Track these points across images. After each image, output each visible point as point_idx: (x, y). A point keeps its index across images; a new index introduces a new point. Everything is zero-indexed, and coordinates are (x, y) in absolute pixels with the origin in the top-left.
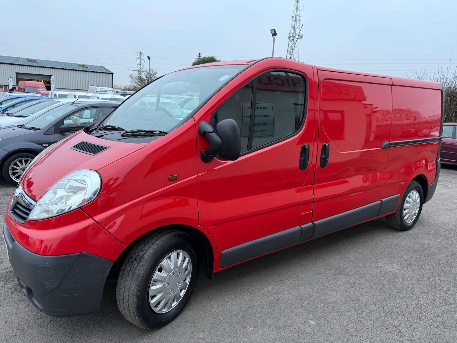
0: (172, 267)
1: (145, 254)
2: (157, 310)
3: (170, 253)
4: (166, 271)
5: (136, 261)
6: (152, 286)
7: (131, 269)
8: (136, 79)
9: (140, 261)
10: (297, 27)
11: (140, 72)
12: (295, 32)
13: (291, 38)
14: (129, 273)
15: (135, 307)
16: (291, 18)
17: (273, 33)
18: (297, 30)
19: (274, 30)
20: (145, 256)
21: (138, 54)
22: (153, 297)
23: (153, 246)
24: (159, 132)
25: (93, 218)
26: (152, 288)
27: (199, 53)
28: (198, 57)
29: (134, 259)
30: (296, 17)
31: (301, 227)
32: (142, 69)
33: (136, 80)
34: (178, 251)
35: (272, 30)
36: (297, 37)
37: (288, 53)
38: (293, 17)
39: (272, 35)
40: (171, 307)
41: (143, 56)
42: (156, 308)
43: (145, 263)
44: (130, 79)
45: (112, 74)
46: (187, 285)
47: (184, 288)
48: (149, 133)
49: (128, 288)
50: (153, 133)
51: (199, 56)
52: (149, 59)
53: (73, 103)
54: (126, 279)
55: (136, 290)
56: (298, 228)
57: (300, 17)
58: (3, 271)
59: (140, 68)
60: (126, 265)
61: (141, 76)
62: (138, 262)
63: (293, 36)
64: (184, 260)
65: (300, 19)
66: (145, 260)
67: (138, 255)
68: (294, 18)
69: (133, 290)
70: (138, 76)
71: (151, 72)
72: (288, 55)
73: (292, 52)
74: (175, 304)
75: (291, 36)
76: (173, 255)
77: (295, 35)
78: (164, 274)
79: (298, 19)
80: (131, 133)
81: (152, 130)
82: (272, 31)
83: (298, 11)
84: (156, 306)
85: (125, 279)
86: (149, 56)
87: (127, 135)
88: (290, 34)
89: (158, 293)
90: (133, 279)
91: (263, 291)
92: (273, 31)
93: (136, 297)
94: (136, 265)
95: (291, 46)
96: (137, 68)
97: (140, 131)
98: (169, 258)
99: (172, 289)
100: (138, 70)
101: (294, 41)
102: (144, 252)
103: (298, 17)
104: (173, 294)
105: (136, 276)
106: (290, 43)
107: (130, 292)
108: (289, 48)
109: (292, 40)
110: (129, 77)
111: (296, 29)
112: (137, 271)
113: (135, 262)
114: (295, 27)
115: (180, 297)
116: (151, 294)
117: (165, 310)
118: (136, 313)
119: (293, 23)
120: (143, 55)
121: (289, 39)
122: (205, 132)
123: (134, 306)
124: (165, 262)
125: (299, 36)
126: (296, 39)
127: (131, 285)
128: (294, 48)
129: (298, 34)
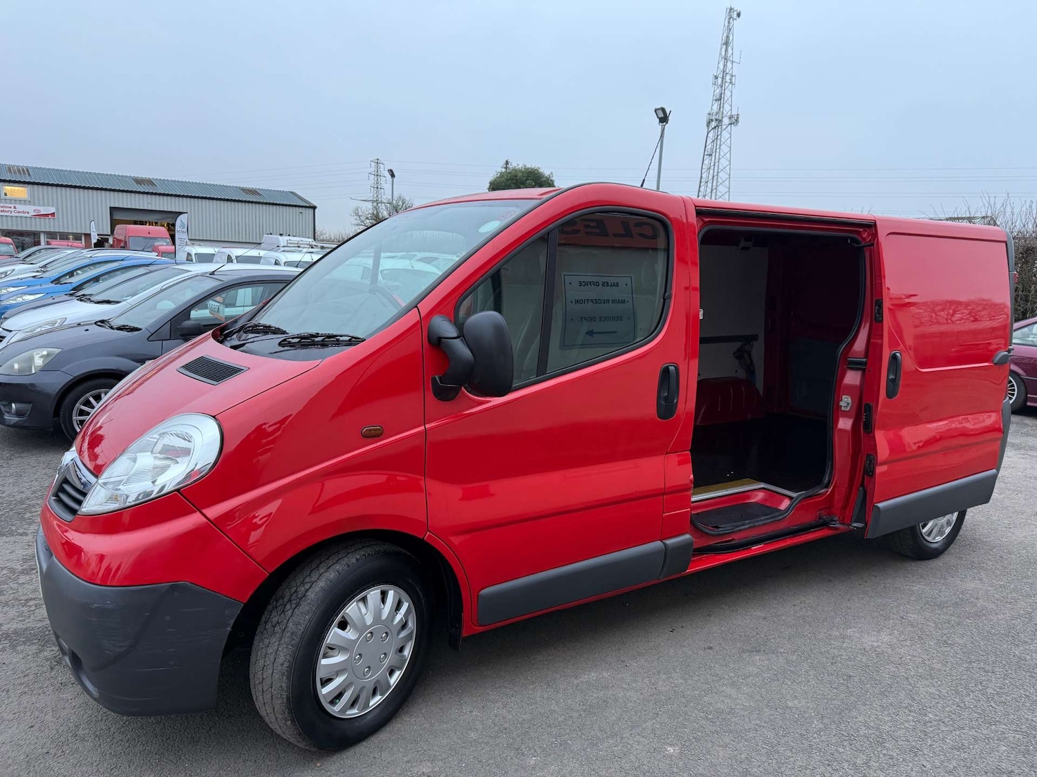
0: (369, 620)
1: (310, 590)
2: (335, 710)
3: (364, 590)
4: (355, 627)
5: (291, 604)
6: (325, 656)
7: (280, 620)
8: (367, 218)
9: (298, 605)
10: (726, 98)
11: (375, 204)
12: (721, 109)
13: (713, 124)
14: (276, 629)
15: (285, 700)
16: (711, 79)
17: (660, 116)
18: (726, 105)
19: (663, 110)
20: (309, 593)
21: (373, 164)
22: (326, 682)
23: (327, 574)
24: (347, 338)
25: (204, 511)
26: (324, 662)
27: (505, 161)
28: (504, 170)
29: (286, 600)
30: (723, 78)
31: (665, 544)
32: (380, 196)
33: (368, 221)
34: (384, 587)
35: (658, 109)
36: (726, 121)
37: (706, 157)
38: (716, 77)
39: (658, 120)
40: (367, 705)
41: (382, 170)
42: (334, 706)
43: (307, 608)
44: (354, 220)
45: (314, 208)
46: (406, 660)
47: (400, 668)
48: (330, 341)
49: (272, 660)
50: (338, 340)
51: (506, 168)
52: (393, 176)
53: (213, 273)
54: (268, 641)
55: (286, 664)
56: (657, 545)
57: (734, 78)
58: (40, 625)
59: (375, 195)
60: (271, 612)
61: (378, 213)
62: (294, 606)
63: (716, 120)
64: (398, 606)
65: (733, 81)
66: (309, 601)
67: (296, 591)
68: (720, 80)
69: (282, 664)
70: (370, 212)
71: (400, 203)
72: (706, 162)
73: (714, 154)
74: (376, 700)
75: (712, 120)
76: (373, 594)
77: (722, 117)
78: (349, 634)
79: (729, 81)
80: (297, 340)
81: (335, 333)
82: (657, 112)
83: (729, 64)
84: (333, 702)
85: (266, 641)
86: (391, 171)
87: (289, 342)
88: (709, 114)
89: (338, 674)
90: (282, 642)
91: (576, 682)
92: (660, 111)
93: (287, 678)
94: (289, 613)
95: (713, 141)
96: (370, 195)
97: (312, 336)
98: (364, 600)
99: (369, 667)
100: (371, 199)
101: (720, 130)
102: (307, 586)
103: (728, 78)
104: (370, 680)
105: (288, 634)
106: (711, 135)
107: (275, 668)
108: (709, 147)
109: (715, 127)
110: (353, 214)
111: (723, 104)
112: (290, 624)
113: (288, 607)
114: (722, 100)
115: (389, 686)
116: (320, 674)
117: (354, 712)
118: (286, 713)
119: (718, 91)
120: (382, 166)
121: (708, 126)
122: (440, 339)
123: (283, 698)
124: (352, 610)
125: (730, 118)
126: (724, 127)
127: (278, 653)
128: (720, 145)
129: (729, 114)
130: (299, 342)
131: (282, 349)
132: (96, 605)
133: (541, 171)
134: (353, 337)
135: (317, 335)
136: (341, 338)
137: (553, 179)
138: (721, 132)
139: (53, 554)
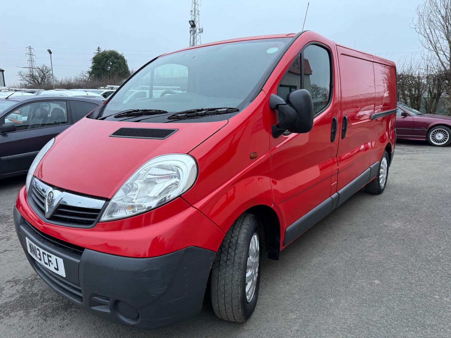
0: (255, 251)
1: (239, 240)
2: (248, 298)
3: (251, 238)
4: (252, 256)
5: (232, 249)
6: (247, 273)
7: (228, 258)
8: (27, 77)
9: (236, 248)
10: (197, 21)
11: (31, 69)
14: (227, 263)
15: (240, 299)
16: (190, 12)
17: (191, 24)
20: (239, 242)
21: (28, 49)
23: (242, 231)
24: (225, 109)
25: (194, 206)
26: (247, 275)
27: (98, 48)
28: (97, 52)
29: (227, 247)
30: (194, 12)
31: (332, 198)
32: (33, 65)
33: (27, 78)
34: (254, 235)
38: (192, 12)
39: (191, 26)
41: (33, 52)
43: (242, 249)
44: (19, 78)
45: (3, 71)
49: (230, 280)
50: (217, 111)
51: (99, 51)
52: (50, 53)
53: (7, 98)
54: (225, 270)
55: (240, 280)
56: (329, 199)
57: (199, 12)
59: (31, 65)
60: (220, 255)
61: (33, 74)
62: (234, 249)
65: (199, 13)
66: (241, 245)
67: (230, 242)
68: (193, 13)
69: (237, 281)
70: (29, 73)
71: (44, 68)
76: (253, 240)
77: (196, 29)
78: (251, 259)
79: (197, 13)
80: (185, 114)
82: (190, 22)
83: (197, 6)
85: (223, 271)
86: (49, 50)
87: (178, 116)
89: (250, 280)
90: (235, 269)
92: (192, 22)
93: (241, 287)
94: (233, 253)
95: (193, 40)
96: (28, 65)
97: (198, 111)
99: (255, 275)
100: (29, 66)
101: (195, 35)
102: (236, 238)
103: (197, 12)
104: (255, 280)
106: (192, 37)
110: (18, 75)
112: (236, 259)
113: (230, 250)
116: (246, 281)
117: (251, 299)
118: (240, 305)
119: (193, 17)
120: (33, 50)
121: (190, 33)
122: (278, 105)
123: (239, 298)
124: (251, 247)
125: (199, 30)
126: (197, 34)
127: (233, 275)
128: (196, 42)
129: (199, 28)
130: (186, 115)
131: (169, 120)
132: (147, 270)
133: (117, 52)
137: (124, 56)
138: (196, 36)
139: (85, 249)
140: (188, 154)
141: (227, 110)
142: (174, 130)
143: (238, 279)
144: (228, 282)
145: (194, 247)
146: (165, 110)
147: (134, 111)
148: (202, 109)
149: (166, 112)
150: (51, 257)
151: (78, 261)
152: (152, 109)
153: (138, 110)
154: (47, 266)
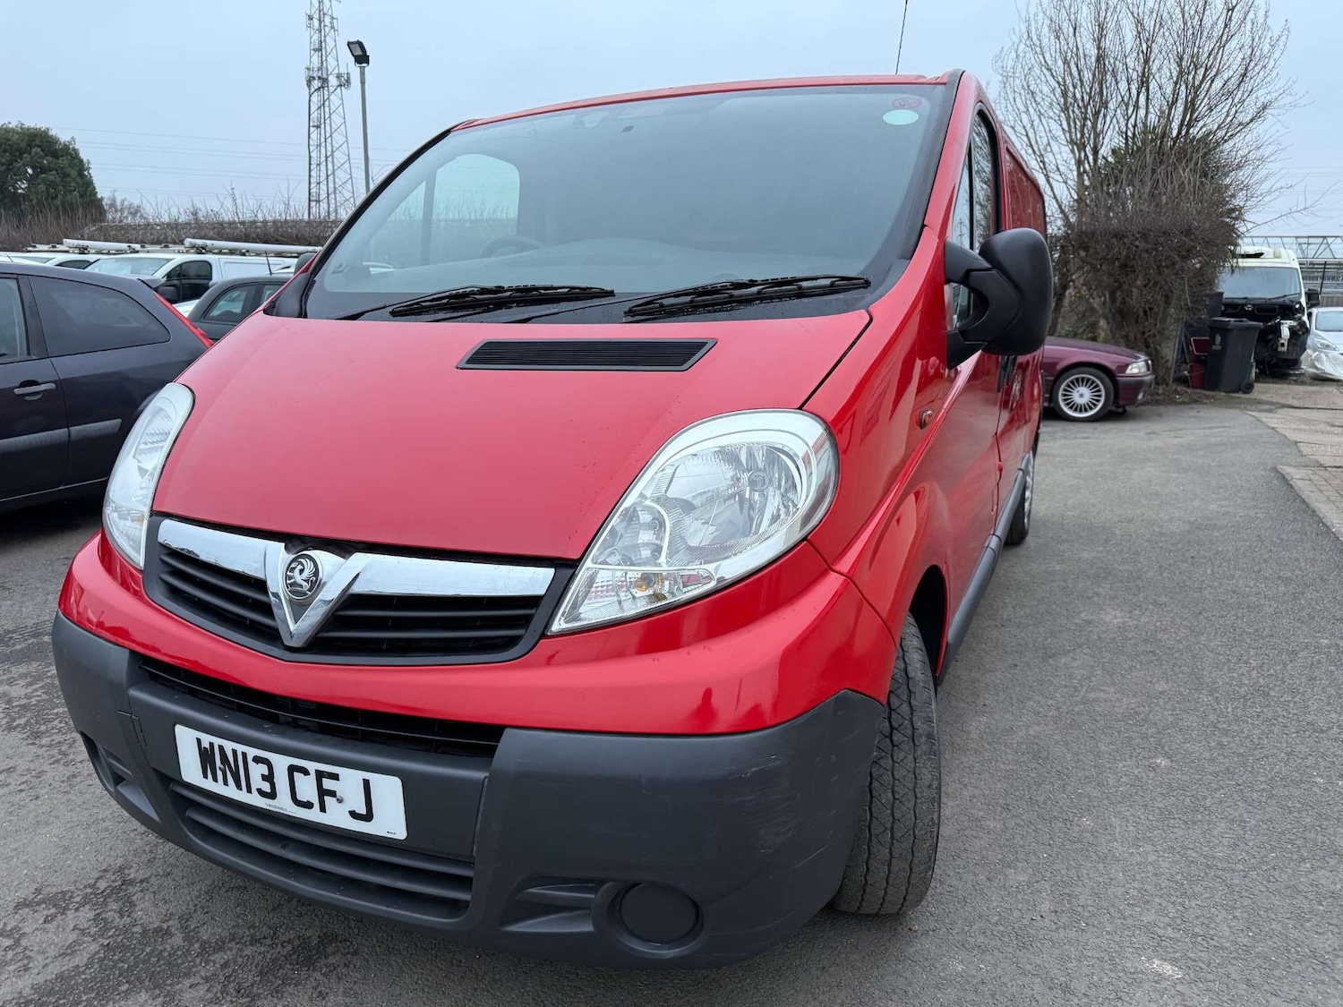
1: (909, 668)
9: (910, 693)
10: (328, 49)
12: (324, 63)
13: (316, 84)
17: (356, 54)
18: (329, 58)
19: (360, 44)
20: (911, 674)
25: (837, 568)
30: (320, 20)
35: (353, 43)
36: (333, 81)
37: (312, 129)
38: (311, 18)
39: (353, 59)
50: (800, 288)
54: (890, 761)
55: (935, 784)
57: (335, 21)
62: (905, 697)
63: (319, 78)
68: (316, 23)
72: (314, 136)
73: (323, 126)
75: (314, 78)
77: (327, 75)
79: (329, 25)
80: (688, 299)
82: (351, 46)
88: (308, 69)
90: (919, 753)
92: (357, 46)
95: (320, 108)
101: (326, 92)
103: (327, 20)
106: (315, 98)
108: (314, 115)
109: (319, 88)
111: (326, 56)
114: (324, 51)
119: (316, 37)
121: (309, 86)
125: (338, 77)
126: (332, 89)
127: (917, 771)
128: (330, 114)
129: (336, 71)
130: (692, 302)
131: (630, 319)
132: (754, 769)
133: (52, 133)
134: (843, 278)
135: (752, 283)
136: (805, 284)
138: (329, 95)
139: (507, 731)
140: (800, 408)
141: (832, 284)
142: (704, 344)
143: (932, 780)
144: (902, 793)
145: (849, 692)
146: (608, 288)
147: (484, 291)
148: (751, 281)
149: (611, 294)
150: (335, 777)
151: (480, 775)
152: (555, 285)
153: (500, 289)
154: (313, 815)
